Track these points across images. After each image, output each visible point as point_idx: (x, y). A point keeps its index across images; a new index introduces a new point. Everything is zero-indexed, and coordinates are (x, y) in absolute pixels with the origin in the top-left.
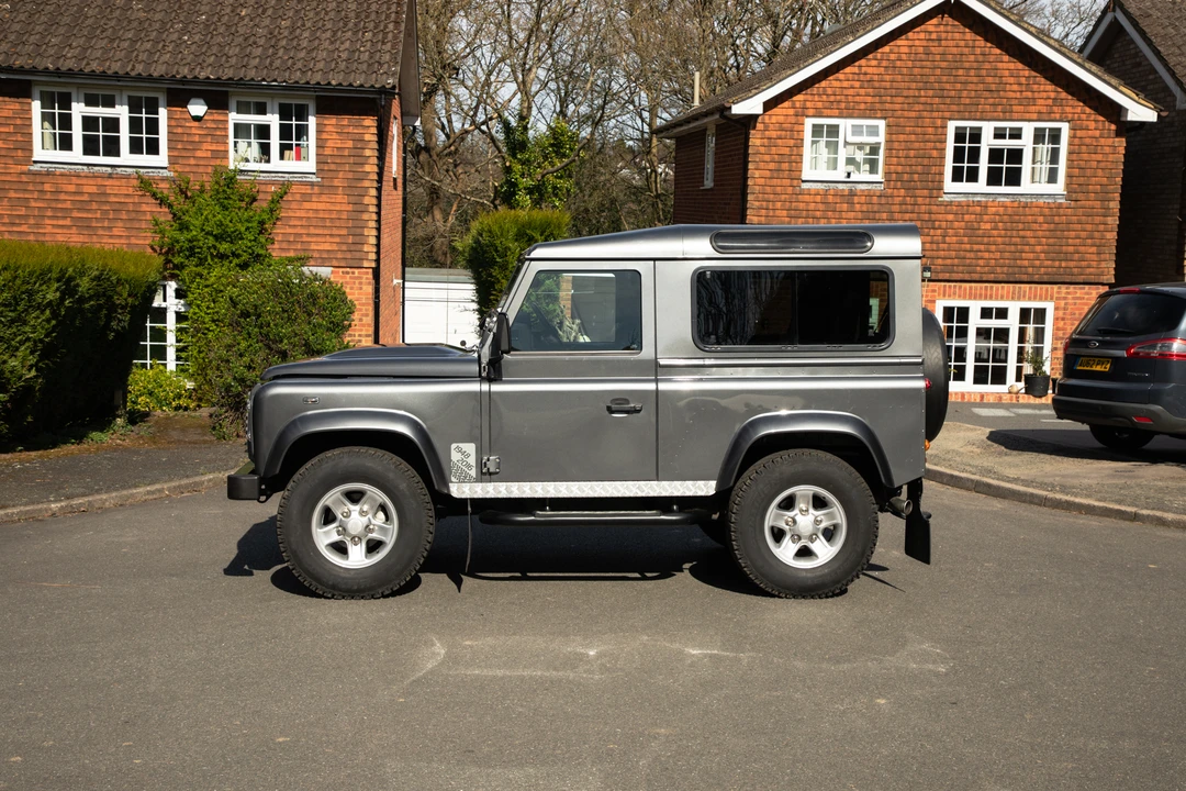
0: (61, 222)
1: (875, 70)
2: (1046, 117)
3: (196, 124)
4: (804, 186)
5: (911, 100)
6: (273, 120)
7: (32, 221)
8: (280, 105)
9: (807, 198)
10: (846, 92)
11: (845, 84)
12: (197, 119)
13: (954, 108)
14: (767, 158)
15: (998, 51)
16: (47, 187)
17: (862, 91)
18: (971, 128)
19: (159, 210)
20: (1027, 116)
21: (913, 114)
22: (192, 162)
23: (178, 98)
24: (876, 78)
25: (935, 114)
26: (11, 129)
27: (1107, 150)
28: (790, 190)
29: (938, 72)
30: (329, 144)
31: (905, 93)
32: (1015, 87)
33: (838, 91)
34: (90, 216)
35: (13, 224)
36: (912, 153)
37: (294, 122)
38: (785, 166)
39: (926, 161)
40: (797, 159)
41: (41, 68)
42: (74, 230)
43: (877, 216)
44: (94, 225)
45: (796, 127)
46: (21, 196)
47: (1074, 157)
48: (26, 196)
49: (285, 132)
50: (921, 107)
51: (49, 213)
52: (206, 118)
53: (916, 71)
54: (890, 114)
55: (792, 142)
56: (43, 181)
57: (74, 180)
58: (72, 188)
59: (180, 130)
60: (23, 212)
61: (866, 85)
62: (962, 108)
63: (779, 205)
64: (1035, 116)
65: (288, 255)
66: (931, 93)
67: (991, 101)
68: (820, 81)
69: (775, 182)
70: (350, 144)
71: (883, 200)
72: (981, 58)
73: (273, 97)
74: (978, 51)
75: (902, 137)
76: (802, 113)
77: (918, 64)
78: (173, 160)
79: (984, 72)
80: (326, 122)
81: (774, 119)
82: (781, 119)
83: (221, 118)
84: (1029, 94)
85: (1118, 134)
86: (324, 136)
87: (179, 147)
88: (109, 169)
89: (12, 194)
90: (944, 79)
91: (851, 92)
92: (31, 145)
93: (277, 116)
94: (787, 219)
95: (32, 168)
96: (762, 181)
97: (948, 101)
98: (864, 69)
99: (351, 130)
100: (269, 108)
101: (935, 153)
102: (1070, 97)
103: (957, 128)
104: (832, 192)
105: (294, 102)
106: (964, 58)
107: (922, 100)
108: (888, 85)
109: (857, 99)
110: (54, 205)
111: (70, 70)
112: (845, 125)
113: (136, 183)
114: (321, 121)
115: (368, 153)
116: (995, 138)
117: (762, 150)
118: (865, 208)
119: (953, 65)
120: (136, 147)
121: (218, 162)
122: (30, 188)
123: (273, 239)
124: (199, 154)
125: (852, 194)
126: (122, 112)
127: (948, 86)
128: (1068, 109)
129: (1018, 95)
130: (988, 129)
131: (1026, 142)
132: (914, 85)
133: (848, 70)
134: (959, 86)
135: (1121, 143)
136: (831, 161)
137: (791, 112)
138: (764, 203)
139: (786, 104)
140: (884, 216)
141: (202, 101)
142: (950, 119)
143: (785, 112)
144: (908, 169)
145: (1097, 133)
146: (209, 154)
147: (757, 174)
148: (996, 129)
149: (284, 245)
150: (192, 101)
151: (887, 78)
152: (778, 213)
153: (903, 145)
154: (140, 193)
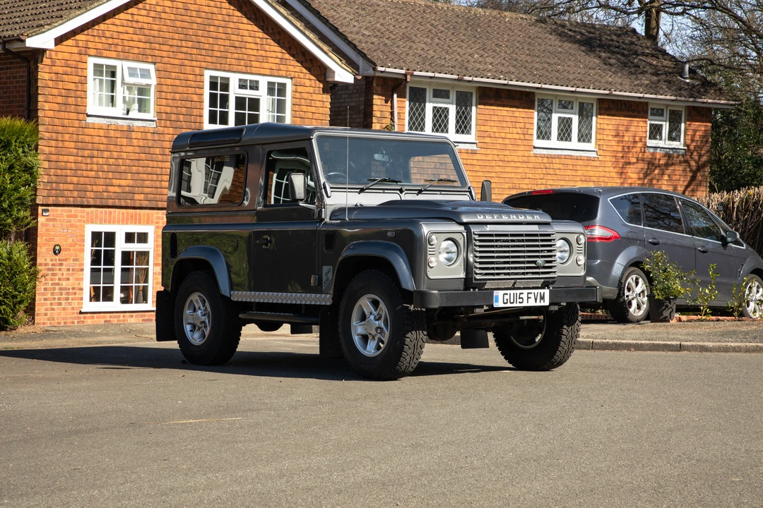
1: (145, 19)
2: (275, 73)
4: (89, 120)
5: (175, 49)
9: (91, 132)
10: (122, 36)
11: (121, 29)
13: (209, 59)
14: (55, 92)
15: (239, 14)
17: (135, 37)
18: (222, 78)
20: (262, 71)
21: (177, 62)
24: (146, 26)
25: (194, 63)
27: (318, 104)
28: (76, 123)
29: (195, 26)
31: (171, 42)
32: (253, 46)
33: (115, 35)
36: (178, 96)
38: (71, 101)
39: (189, 104)
40: (81, 94)
43: (152, 151)
45: (81, 65)
47: (297, 108)
50: (183, 56)
53: (178, 24)
54: (159, 59)
55: (77, 79)
61: (138, 32)
62: (214, 60)
63: (67, 137)
64: (268, 72)
66: (190, 44)
67: (236, 56)
68: (98, 24)
69: (62, 115)
71: (156, 137)
72: (227, 18)
74: (224, 12)
75: (169, 82)
76: (84, 52)
77: (179, 17)
79: (229, 31)
81: (60, 56)
82: (67, 56)
84: (263, 53)
85: (325, 91)
90: (200, 33)
91: (125, 36)
94: (75, 151)
96: (51, 114)
97: (204, 52)
98: (136, 18)
101: (195, 98)
102: (292, 58)
103: (211, 77)
104: (113, 127)
106: (214, 16)
107: (184, 50)
108: (156, 33)
109: (131, 44)
112: (122, 66)
116: (240, 88)
117: (50, 84)
118: (141, 143)
119: (206, 22)
125: (130, 130)
127: (203, 40)
128: (291, 68)
129: (255, 53)
130: (234, 79)
131: (262, 94)
132: (176, 36)
133: (122, 16)
134: (211, 41)
135: (327, 98)
136: (110, 97)
137: (75, 50)
138: (54, 135)
139: (70, 42)
140: (157, 151)
142: (206, 69)
143: (70, 50)
144: (175, 110)
145: (311, 90)
147: (47, 106)
148: (240, 80)
151: (155, 27)
152: (67, 144)
153: (170, 89)
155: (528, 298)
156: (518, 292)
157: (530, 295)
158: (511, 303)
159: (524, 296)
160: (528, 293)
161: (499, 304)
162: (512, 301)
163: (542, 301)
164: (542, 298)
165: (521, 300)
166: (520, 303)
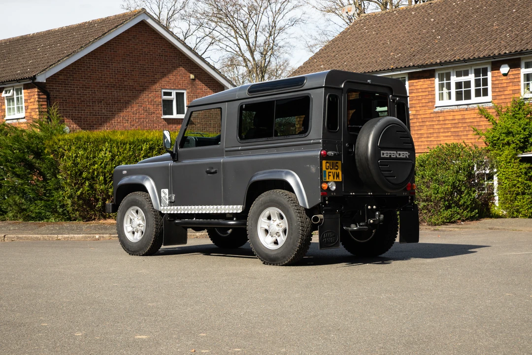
0: (447, 134)
3: (505, 77)
7: (435, 135)
12: (505, 75)
16: (441, 118)
19: (488, 124)
22: (503, 97)
23: (496, 66)
26: (427, 93)
34: (458, 130)
35: (428, 137)
41: (434, 63)
42: (452, 138)
44: (460, 134)
46: (431, 124)
48: (433, 123)
51: (442, 131)
52: (509, 73)
56: (439, 115)
57: (452, 114)
58: (451, 118)
59: (497, 82)
60: (432, 131)
78: (494, 98)
83: (517, 72)
87: (497, 90)
88: (466, 106)
89: (428, 123)
92: (434, 100)
95: (435, 110)
110: (444, 127)
111: (446, 61)
113: (477, 111)
120: (478, 94)
121: (516, 96)
122: (434, 119)
124: (506, 93)
126: (471, 77)
141: (507, 65)
146: (511, 92)
150: (502, 66)
154: (479, 116)
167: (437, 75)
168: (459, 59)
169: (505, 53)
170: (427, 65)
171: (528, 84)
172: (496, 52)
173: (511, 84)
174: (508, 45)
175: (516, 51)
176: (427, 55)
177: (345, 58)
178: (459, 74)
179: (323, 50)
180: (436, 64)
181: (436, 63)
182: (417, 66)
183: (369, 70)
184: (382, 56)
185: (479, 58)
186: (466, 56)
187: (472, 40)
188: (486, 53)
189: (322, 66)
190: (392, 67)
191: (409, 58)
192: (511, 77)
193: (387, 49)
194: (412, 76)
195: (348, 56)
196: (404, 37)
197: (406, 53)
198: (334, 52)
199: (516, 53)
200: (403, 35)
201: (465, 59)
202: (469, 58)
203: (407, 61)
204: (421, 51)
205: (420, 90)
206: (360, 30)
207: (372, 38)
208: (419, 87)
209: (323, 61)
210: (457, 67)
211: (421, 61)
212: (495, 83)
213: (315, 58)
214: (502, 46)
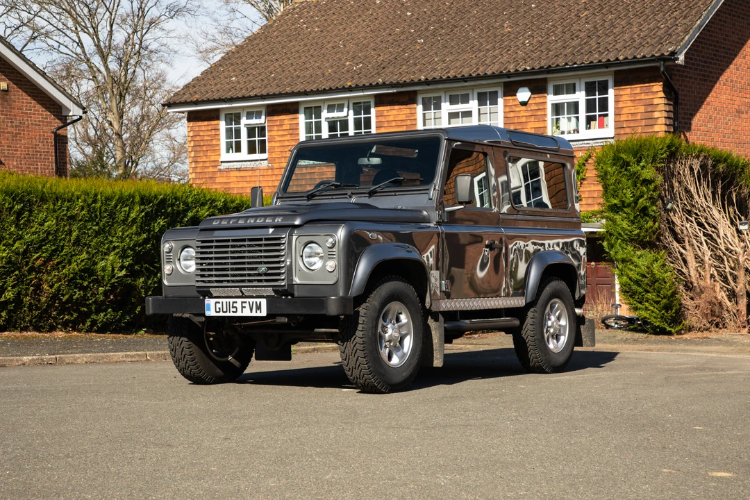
3: (523, 108)
6: (580, 97)
8: (586, 83)
12: (524, 104)
23: (510, 90)
30: (625, 111)
37: (597, 97)
41: (416, 80)
49: (590, 106)
52: (530, 102)
59: (512, 115)
65: (593, 209)
70: (642, 109)
73: (579, 77)
80: (622, 93)
83: (541, 100)
86: (621, 105)
93: (583, 93)
99: (643, 96)
100: (577, 87)
105: (597, 79)
111: (434, 78)
114: (618, 93)
115: (656, 115)
123: (580, 196)
126: (473, 106)
141: (527, 89)
149: (590, 201)
150: (520, 90)
155: (243, 307)
156: (231, 300)
157: (244, 305)
158: (224, 312)
159: (238, 305)
160: (242, 302)
161: (211, 312)
162: (225, 310)
163: (258, 311)
164: (259, 308)
165: (235, 310)
166: (233, 312)
167: (420, 100)
168: (456, 76)
169: (525, 69)
170: (405, 84)
171: (557, 120)
172: (512, 68)
173: (533, 119)
174: (529, 57)
175: (541, 68)
176: (404, 67)
177: (272, 67)
178: (453, 101)
179: (233, 52)
180: (420, 83)
181: (420, 80)
182: (388, 85)
183: (312, 88)
184: (332, 67)
185: (486, 77)
186: (466, 72)
187: (473, 47)
188: (494, 69)
189: (234, 79)
190: (349, 84)
191: (377, 71)
192: (532, 108)
193: (339, 55)
194: (381, 101)
195: (276, 64)
196: (365, 38)
197: (370, 63)
198: (252, 56)
199: (542, 70)
200: (363, 34)
201: (463, 76)
202: (470, 75)
203: (373, 76)
204: (394, 61)
205: (393, 124)
206: (293, 25)
207: (314, 38)
208: (391, 118)
209: (234, 71)
210: (450, 88)
211: (396, 77)
212: (508, 116)
213: (221, 66)
214: (520, 59)
